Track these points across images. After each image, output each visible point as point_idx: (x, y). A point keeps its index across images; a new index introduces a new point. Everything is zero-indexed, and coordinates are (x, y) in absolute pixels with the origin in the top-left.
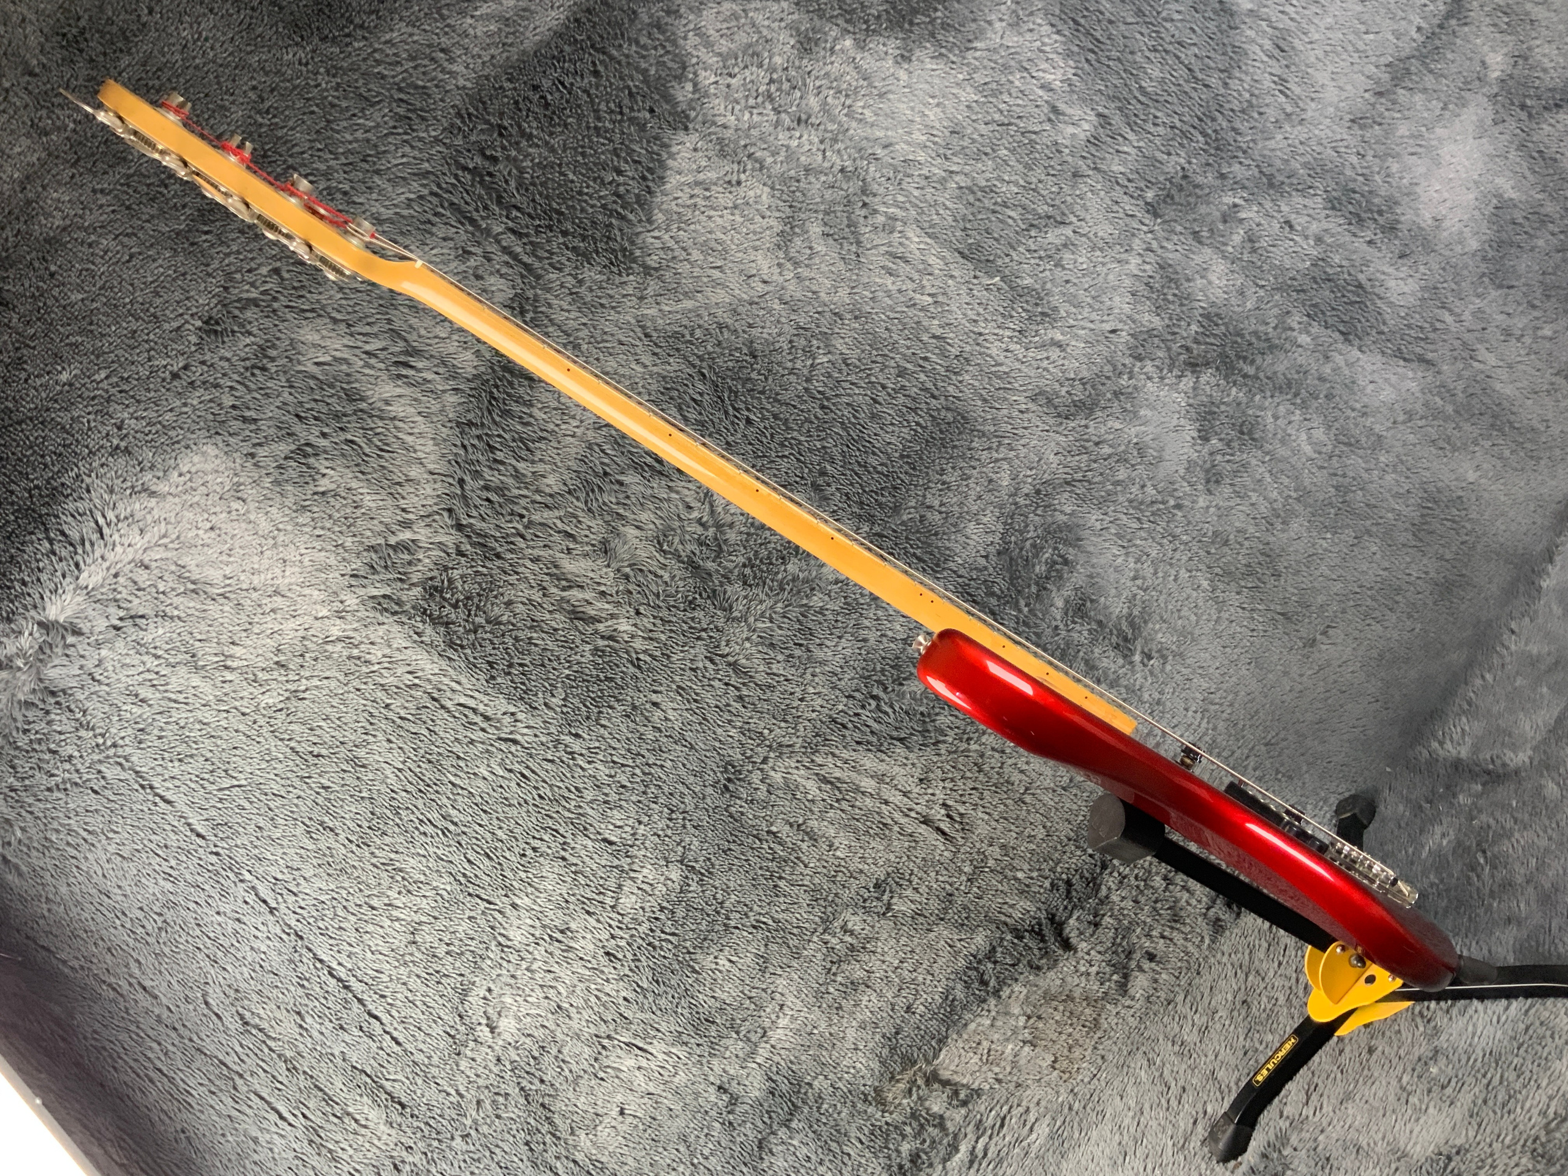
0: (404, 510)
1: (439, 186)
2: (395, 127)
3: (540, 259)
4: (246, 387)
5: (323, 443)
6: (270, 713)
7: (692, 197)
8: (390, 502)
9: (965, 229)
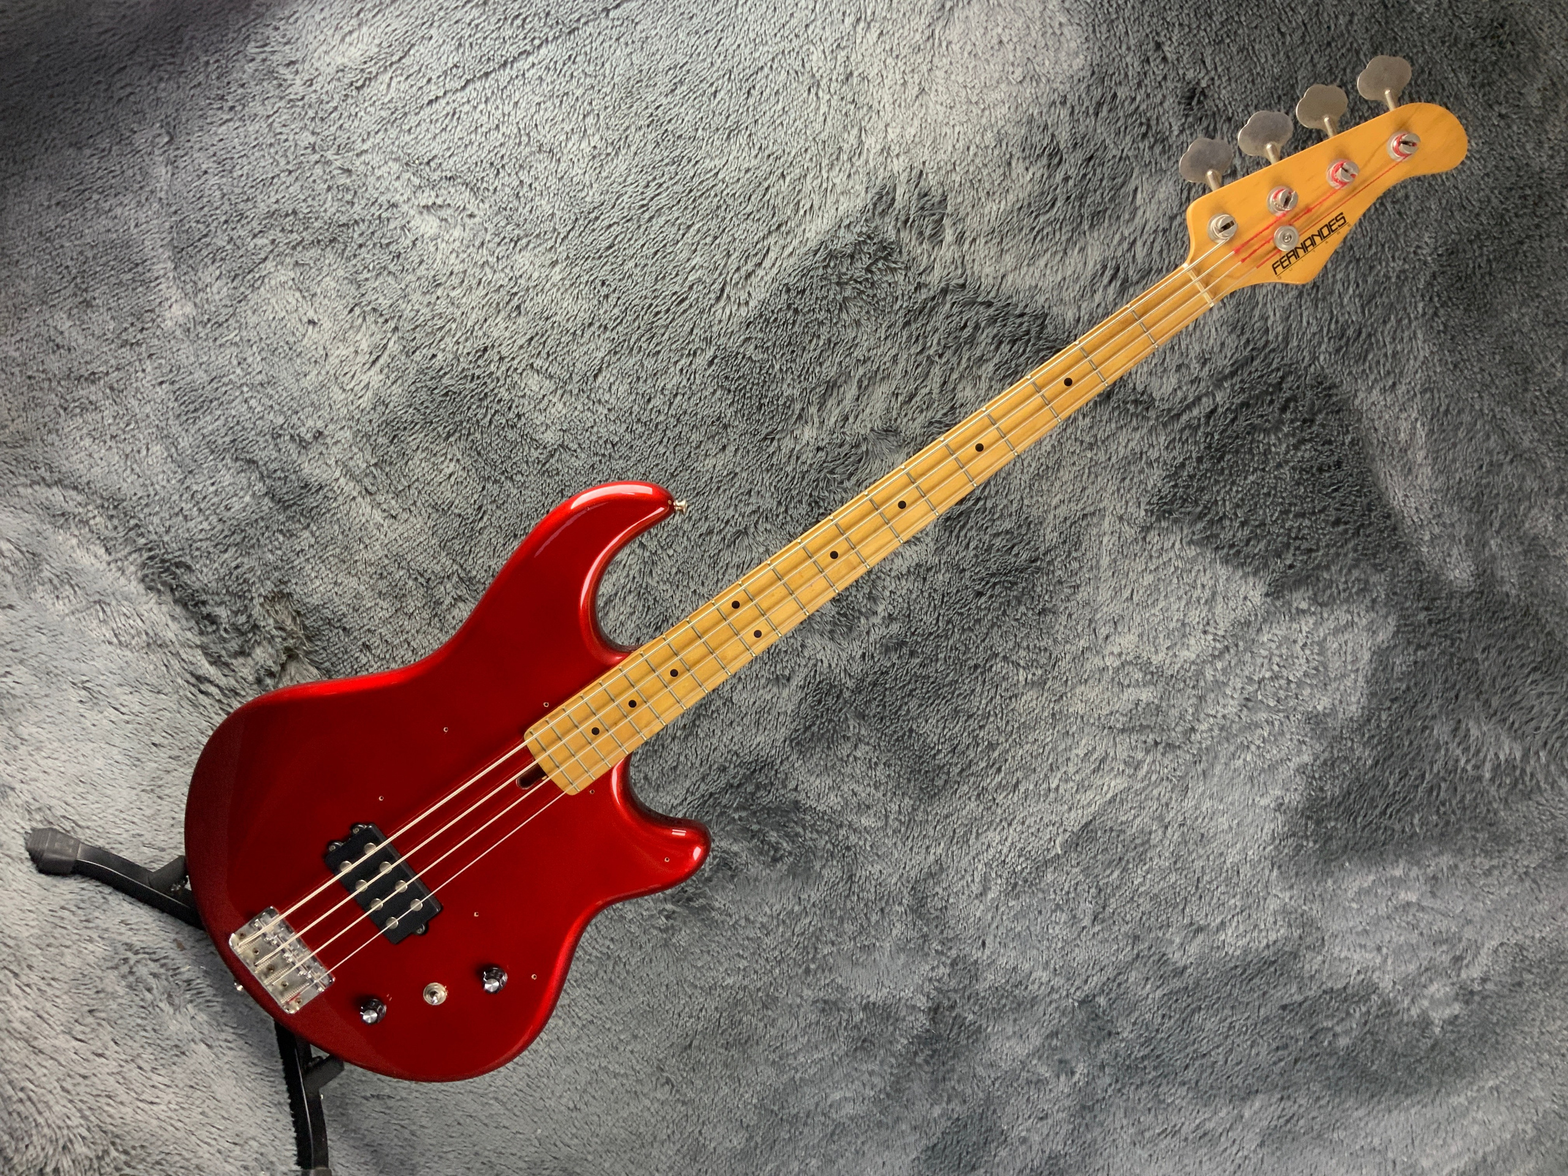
0: (974, 240)
1: (1273, 350)
2: (1337, 322)
3: (1182, 431)
4: (1132, 115)
5: (1059, 177)
6: (802, 55)
7: (1203, 586)
8: (986, 228)
9: (1111, 829)
